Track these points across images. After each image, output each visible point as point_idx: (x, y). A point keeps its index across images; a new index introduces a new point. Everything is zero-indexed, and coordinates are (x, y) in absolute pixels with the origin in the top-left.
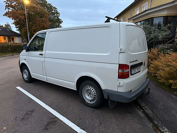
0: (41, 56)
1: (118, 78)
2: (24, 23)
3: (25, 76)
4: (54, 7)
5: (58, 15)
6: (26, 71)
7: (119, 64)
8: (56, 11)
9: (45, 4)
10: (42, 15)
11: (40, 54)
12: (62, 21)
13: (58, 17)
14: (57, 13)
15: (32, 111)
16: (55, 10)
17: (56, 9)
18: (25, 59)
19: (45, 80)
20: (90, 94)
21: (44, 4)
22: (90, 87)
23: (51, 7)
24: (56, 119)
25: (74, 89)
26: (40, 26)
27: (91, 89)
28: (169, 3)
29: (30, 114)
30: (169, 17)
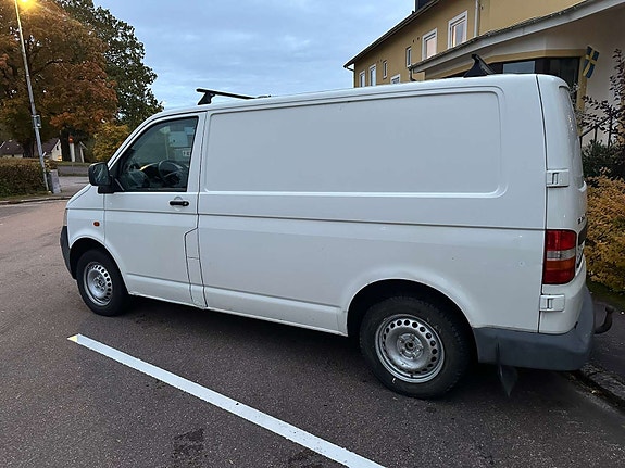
0: (177, 209)
1: (544, 283)
2: (6, 83)
3: (96, 292)
4: (121, 24)
5: (138, 51)
6: (100, 269)
7: (546, 230)
8: (131, 36)
9: (86, 12)
10: (77, 51)
11: (172, 203)
12: (155, 76)
13: (139, 60)
14: (134, 45)
15: (198, 436)
16: (126, 35)
17: (130, 28)
18: (97, 224)
19: (199, 303)
20: (410, 346)
21: (84, 10)
22: (411, 322)
23: (111, 20)
24: (314, 461)
25: (337, 332)
26: (75, 94)
27: (417, 329)
28: (556, 16)
29: (194, 447)
30: (552, 62)
